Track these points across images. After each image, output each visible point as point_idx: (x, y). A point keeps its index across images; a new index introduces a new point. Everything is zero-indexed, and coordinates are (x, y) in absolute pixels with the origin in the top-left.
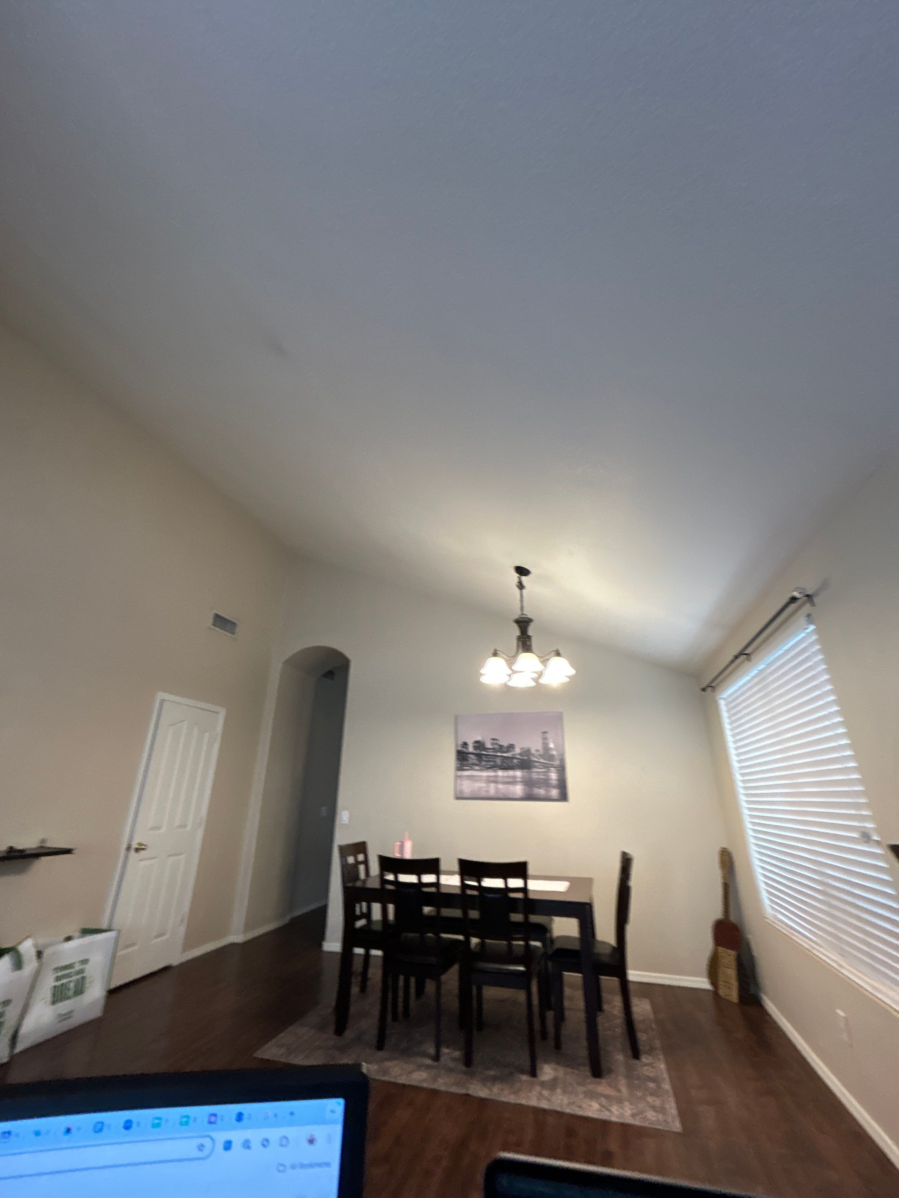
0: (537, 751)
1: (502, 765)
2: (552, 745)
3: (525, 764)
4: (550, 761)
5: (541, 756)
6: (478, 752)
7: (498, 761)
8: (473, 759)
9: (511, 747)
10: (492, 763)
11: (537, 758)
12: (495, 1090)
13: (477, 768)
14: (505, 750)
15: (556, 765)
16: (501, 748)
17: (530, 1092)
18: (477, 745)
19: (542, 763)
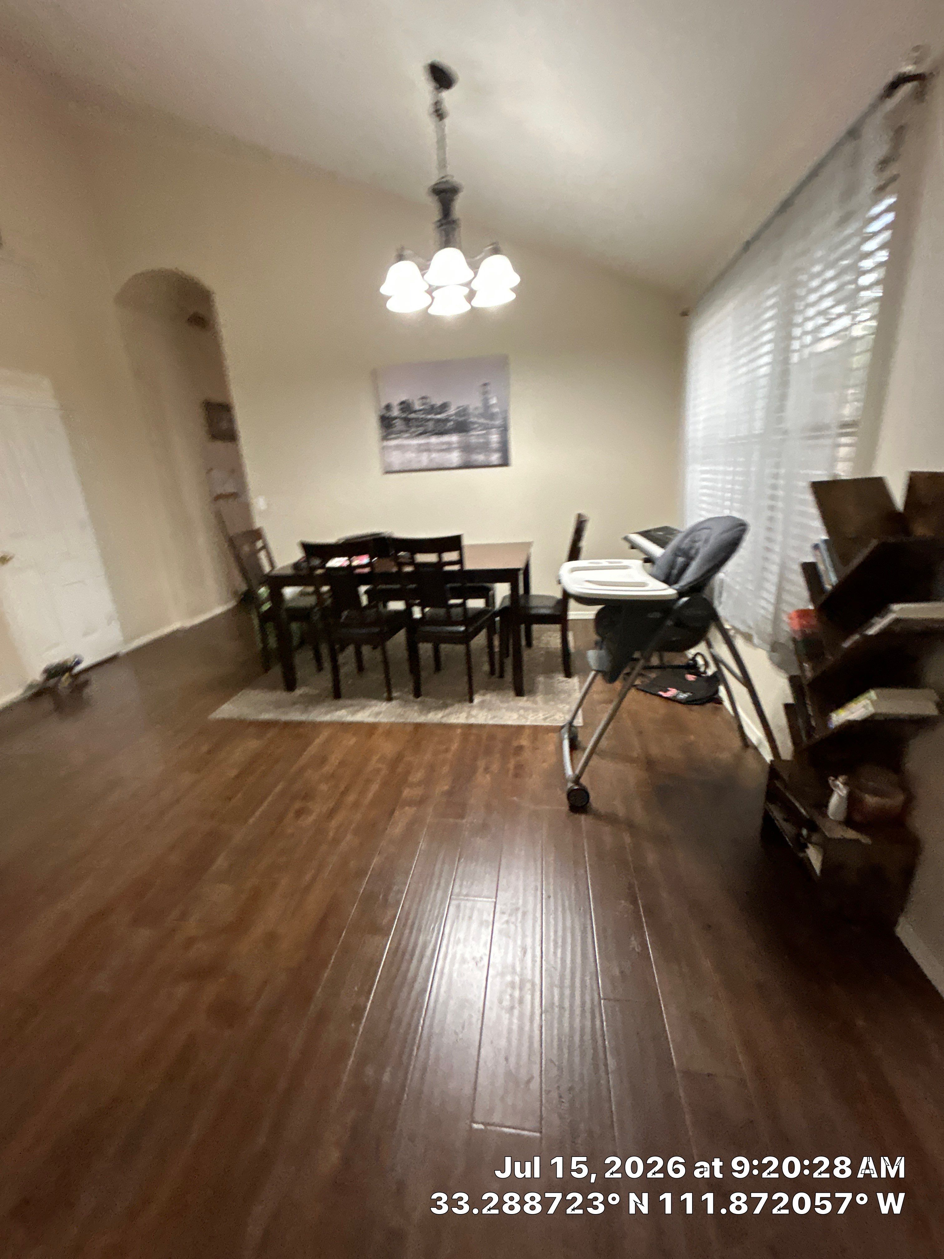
0: (476, 408)
1: (435, 430)
2: (494, 401)
3: (462, 427)
4: (491, 420)
5: (482, 415)
6: (404, 415)
7: (431, 425)
8: (399, 425)
9: (445, 406)
10: (421, 429)
11: (475, 418)
12: (432, 715)
13: (407, 435)
14: (437, 410)
15: (497, 424)
16: (432, 409)
17: (461, 713)
18: (402, 406)
19: (482, 424)
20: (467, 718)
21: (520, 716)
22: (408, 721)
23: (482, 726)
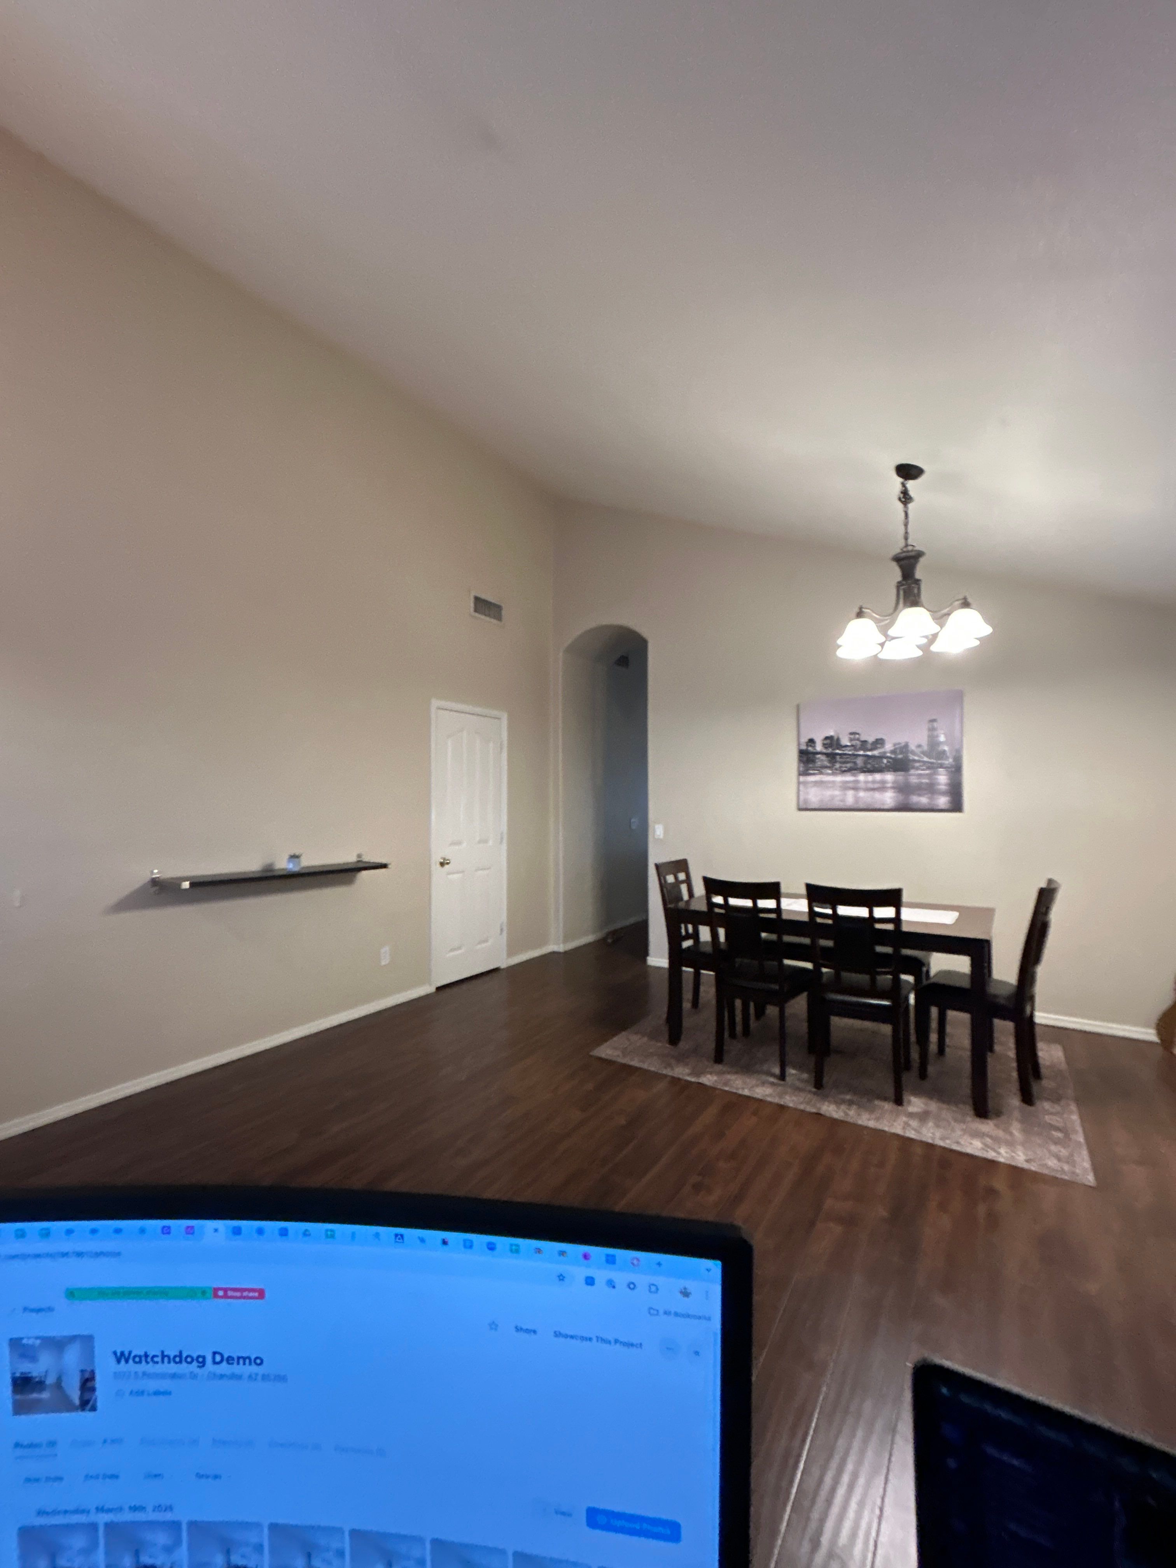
0: (919, 746)
1: (865, 767)
2: (942, 738)
3: (900, 766)
4: (938, 758)
5: (926, 753)
6: (830, 751)
7: (860, 762)
8: (822, 760)
9: (879, 742)
10: (849, 765)
11: (919, 756)
12: (852, 1113)
13: (830, 772)
14: (869, 746)
15: (948, 764)
16: (864, 745)
17: (894, 1121)
18: (828, 741)
19: (926, 762)
20: (904, 1128)
21: (986, 1145)
22: (822, 1112)
23: (930, 1147)
